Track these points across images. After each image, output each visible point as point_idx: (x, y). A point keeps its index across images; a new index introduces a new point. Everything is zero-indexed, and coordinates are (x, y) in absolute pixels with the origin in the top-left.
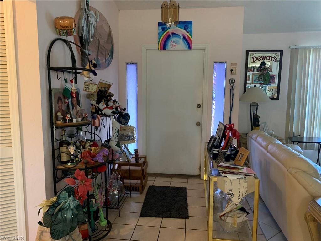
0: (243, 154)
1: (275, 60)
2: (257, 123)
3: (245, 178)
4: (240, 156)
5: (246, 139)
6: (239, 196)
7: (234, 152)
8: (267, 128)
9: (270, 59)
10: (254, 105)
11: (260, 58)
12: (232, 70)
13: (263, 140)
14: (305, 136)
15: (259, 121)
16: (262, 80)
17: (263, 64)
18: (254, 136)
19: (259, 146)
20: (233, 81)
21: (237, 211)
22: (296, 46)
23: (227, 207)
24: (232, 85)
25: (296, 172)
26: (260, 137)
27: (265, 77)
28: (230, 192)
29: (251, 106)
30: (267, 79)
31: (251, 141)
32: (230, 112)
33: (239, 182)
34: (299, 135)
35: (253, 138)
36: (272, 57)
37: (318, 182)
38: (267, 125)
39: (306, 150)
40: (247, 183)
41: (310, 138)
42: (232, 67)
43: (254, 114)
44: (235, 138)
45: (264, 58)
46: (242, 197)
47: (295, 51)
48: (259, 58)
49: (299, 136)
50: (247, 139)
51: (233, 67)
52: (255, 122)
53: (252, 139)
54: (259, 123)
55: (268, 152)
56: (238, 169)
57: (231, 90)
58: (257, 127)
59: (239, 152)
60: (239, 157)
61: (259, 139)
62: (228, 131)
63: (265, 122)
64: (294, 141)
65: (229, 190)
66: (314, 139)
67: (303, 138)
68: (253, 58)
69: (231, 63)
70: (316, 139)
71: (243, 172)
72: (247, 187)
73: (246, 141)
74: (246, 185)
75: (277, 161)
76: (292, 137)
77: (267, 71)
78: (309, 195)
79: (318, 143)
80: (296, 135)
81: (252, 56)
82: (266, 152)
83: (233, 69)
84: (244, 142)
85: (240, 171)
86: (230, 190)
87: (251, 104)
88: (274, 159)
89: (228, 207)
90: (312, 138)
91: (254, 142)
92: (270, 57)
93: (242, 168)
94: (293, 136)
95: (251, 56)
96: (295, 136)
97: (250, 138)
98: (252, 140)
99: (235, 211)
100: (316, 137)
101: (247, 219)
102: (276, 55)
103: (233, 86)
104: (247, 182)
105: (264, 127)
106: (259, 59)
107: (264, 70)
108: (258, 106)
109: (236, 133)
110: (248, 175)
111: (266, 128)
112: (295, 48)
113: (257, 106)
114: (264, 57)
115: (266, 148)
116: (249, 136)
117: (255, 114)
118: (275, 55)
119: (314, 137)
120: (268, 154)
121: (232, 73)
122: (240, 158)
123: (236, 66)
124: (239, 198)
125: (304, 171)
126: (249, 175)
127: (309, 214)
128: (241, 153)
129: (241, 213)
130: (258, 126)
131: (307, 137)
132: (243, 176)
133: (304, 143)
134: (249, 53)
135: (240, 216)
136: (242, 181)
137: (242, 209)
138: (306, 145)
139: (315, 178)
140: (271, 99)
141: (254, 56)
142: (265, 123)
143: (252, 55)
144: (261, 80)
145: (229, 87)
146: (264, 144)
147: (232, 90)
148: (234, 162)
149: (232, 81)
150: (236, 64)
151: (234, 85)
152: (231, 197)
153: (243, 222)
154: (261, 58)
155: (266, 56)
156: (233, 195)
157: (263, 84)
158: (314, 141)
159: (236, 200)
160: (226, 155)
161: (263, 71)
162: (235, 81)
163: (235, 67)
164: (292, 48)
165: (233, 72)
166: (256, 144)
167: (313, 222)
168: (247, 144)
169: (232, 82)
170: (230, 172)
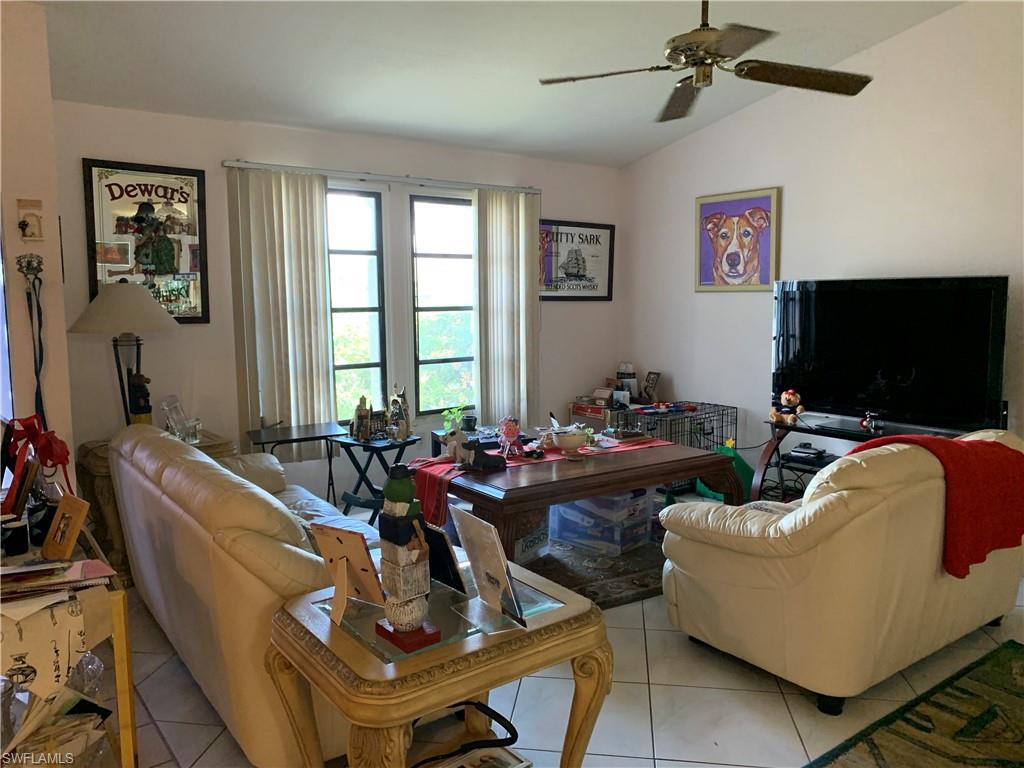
0: (70, 518)
1: (183, 200)
2: (142, 402)
3: (72, 598)
4: (62, 526)
5: (107, 458)
6: (57, 668)
7: (40, 517)
8: (178, 413)
9: (169, 196)
10: (127, 345)
11: (135, 189)
12: (23, 226)
13: (151, 456)
14: (294, 423)
15: (148, 394)
16: (149, 260)
17: (146, 207)
18: (126, 448)
19: (141, 478)
20: (35, 264)
21: (62, 721)
22: (238, 161)
23: (27, 718)
24: (31, 277)
25: (234, 540)
26: (144, 448)
27: (157, 252)
28: (19, 665)
29: (115, 346)
30: (164, 258)
31: (118, 464)
32: (37, 373)
33: (53, 616)
34: (278, 421)
35: (123, 453)
36: (173, 190)
37: (296, 553)
38: (178, 404)
39: (300, 461)
40: (81, 617)
41: (307, 426)
42: (23, 212)
43: (129, 371)
44: (50, 463)
45: (146, 189)
46: (69, 668)
47: (238, 174)
48: (130, 189)
49: (278, 426)
50: (110, 460)
51: (26, 215)
52: (137, 399)
53: (121, 455)
54: (147, 401)
55: (164, 492)
56: (51, 573)
57: (29, 295)
58: (143, 416)
59: (58, 511)
60: (59, 528)
61: (141, 455)
62: (20, 444)
63: (172, 396)
64: (263, 444)
65: (16, 660)
66: (317, 428)
67: (289, 428)
68: (109, 186)
69: (19, 201)
70: (323, 426)
71: (66, 580)
72: (82, 628)
73: (108, 467)
74: (77, 623)
75: (186, 516)
76: (259, 431)
77: (162, 233)
78: (277, 597)
79: (325, 438)
80: (269, 422)
81: (105, 182)
82: (158, 493)
83: (28, 220)
84: (104, 471)
85: (55, 580)
86: (20, 658)
87: (115, 341)
88: (180, 511)
89: (30, 718)
90: (313, 425)
91: (126, 466)
92: (166, 189)
93: (65, 565)
94: (263, 426)
95: (100, 179)
96: (268, 428)
97: (115, 455)
98: (122, 462)
99: (53, 724)
100: (322, 422)
101: (101, 733)
102: (186, 185)
103: (37, 282)
104: (81, 611)
105: (170, 410)
106: (132, 194)
107: (154, 228)
108: (142, 347)
109: (51, 445)
110: (86, 587)
111: (175, 416)
112: (239, 168)
113: (139, 346)
114: (146, 185)
115: (157, 481)
116: (113, 449)
117: (134, 372)
118: (183, 185)
119: (316, 422)
120: (164, 498)
121: (24, 235)
122: (59, 534)
123: (37, 212)
124: (58, 676)
125: (255, 531)
126: (92, 586)
127: (274, 653)
128: (64, 514)
129: (77, 722)
130: (148, 409)
131: (299, 427)
132: (64, 596)
133: (294, 444)
134: (93, 169)
135: (72, 733)
136: (59, 612)
137: (82, 708)
138: (299, 448)
139: (288, 543)
140: (180, 323)
141: (113, 179)
142: (173, 401)
143: (107, 177)
144: (145, 260)
145: (21, 284)
146: (151, 467)
147: (33, 297)
148: (42, 553)
149: (29, 263)
150: (37, 204)
151: (40, 275)
152: (25, 682)
153: (87, 749)
154: (138, 191)
155: (152, 186)
156: (35, 672)
157: (152, 273)
158: (318, 435)
159: (49, 686)
160: (9, 533)
161: (147, 232)
162: (40, 263)
163: (33, 215)
164: (231, 168)
165: (28, 231)
166: (133, 471)
167: (287, 671)
168: (110, 476)
169: (30, 268)
170: (15, 592)
